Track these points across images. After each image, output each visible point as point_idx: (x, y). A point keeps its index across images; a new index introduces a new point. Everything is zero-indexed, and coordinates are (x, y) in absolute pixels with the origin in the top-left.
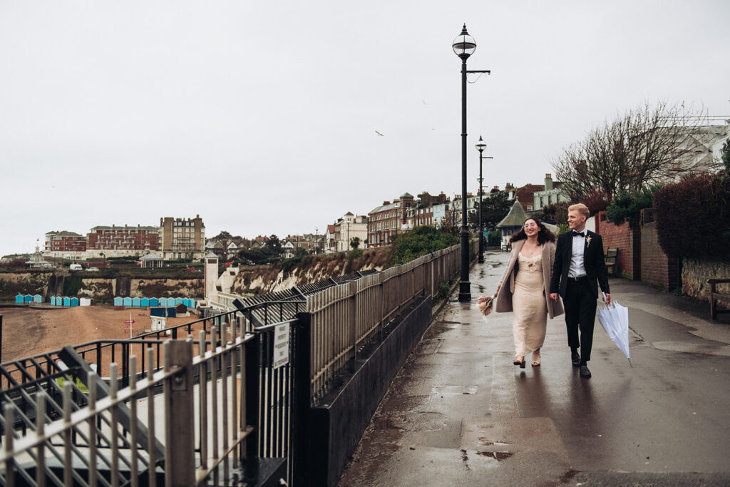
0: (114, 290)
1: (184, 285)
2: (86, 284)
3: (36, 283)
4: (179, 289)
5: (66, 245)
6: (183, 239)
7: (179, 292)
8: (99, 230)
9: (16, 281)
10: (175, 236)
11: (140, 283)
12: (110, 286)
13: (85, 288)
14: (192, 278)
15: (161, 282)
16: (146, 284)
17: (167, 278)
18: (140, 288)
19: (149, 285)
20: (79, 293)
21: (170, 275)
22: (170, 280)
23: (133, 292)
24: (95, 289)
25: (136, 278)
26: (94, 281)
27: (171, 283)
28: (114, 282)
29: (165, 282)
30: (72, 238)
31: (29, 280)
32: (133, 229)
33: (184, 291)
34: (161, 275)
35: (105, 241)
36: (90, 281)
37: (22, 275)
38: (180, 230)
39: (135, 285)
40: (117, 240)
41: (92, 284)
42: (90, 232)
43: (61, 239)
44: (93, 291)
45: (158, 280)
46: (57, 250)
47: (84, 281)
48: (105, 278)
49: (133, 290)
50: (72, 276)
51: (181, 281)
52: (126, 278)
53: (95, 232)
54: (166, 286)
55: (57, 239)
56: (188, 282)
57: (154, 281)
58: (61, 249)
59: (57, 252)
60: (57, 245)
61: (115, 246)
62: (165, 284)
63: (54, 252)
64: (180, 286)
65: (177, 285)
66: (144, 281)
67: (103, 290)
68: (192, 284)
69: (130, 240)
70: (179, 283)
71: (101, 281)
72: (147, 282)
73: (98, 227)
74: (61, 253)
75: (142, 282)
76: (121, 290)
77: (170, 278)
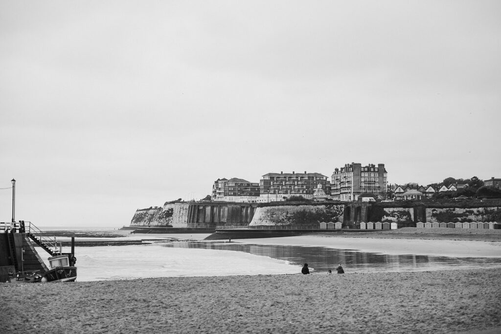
0: (412, 217)
1: (471, 212)
2: (388, 212)
3: (331, 213)
4: (467, 216)
5: (238, 191)
6: (370, 182)
7: (468, 218)
8: (272, 177)
9: (314, 212)
10: (363, 180)
11: (433, 211)
12: (408, 214)
13: (388, 215)
14: (478, 207)
15: (451, 210)
16: (438, 212)
17: (455, 207)
18: (434, 215)
19: (441, 212)
20: (383, 220)
21: (457, 205)
22: (458, 209)
23: (428, 219)
24: (398, 216)
25: (429, 207)
26: (395, 209)
27: (459, 211)
28: (412, 211)
29: (454, 210)
30: (242, 184)
31: (325, 211)
32: (302, 176)
33: (472, 217)
34: (449, 205)
35: (279, 187)
36: (391, 210)
37: (318, 206)
38: (367, 175)
39: (429, 213)
40: (290, 185)
41: (394, 212)
42: (262, 178)
43: (234, 185)
44: (396, 218)
45: (448, 209)
46: (231, 195)
47: (386, 210)
48: (404, 207)
49: (428, 217)
50: (373, 206)
51: (468, 210)
52: (421, 207)
53: (267, 178)
54: (455, 214)
55: (230, 185)
56: (475, 210)
57: (445, 209)
58: (235, 195)
59: (231, 197)
60: (231, 191)
61: (289, 191)
62: (454, 212)
63: (228, 197)
64: (468, 213)
65: (464, 213)
66: (436, 209)
67: (405, 217)
68: (478, 211)
69: (302, 185)
70: (467, 211)
71: (401, 209)
72: (439, 211)
73: (270, 174)
74: (234, 197)
75: (434, 210)
76: (418, 217)
77: (458, 207)
